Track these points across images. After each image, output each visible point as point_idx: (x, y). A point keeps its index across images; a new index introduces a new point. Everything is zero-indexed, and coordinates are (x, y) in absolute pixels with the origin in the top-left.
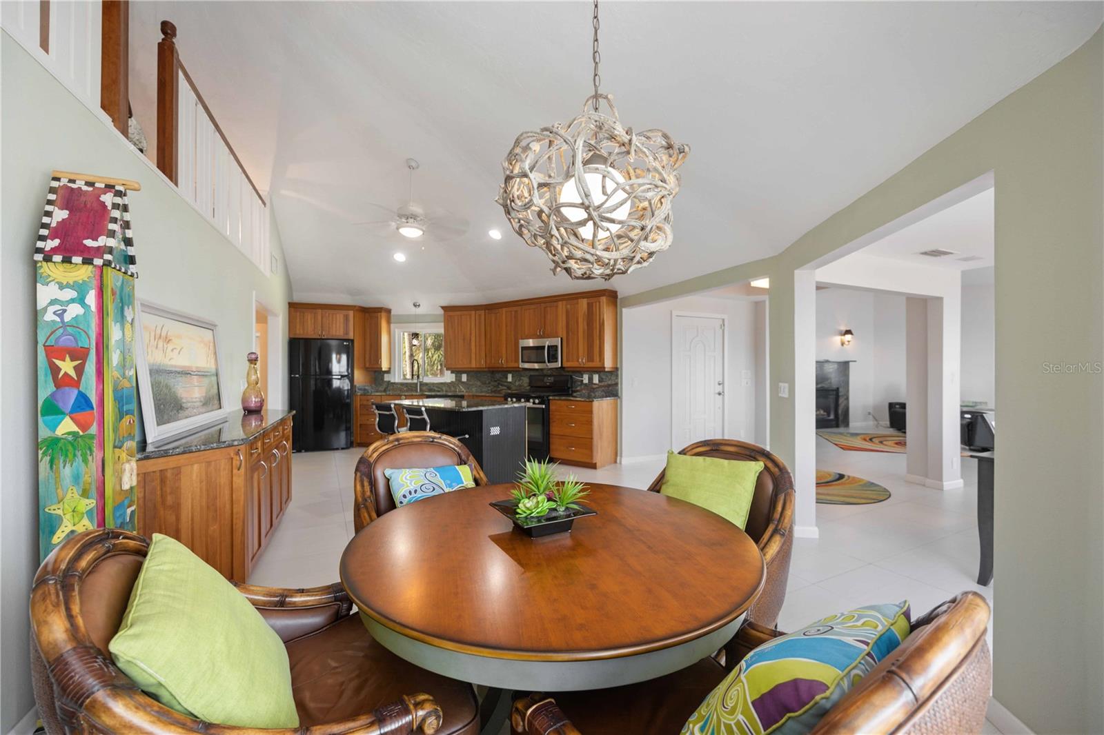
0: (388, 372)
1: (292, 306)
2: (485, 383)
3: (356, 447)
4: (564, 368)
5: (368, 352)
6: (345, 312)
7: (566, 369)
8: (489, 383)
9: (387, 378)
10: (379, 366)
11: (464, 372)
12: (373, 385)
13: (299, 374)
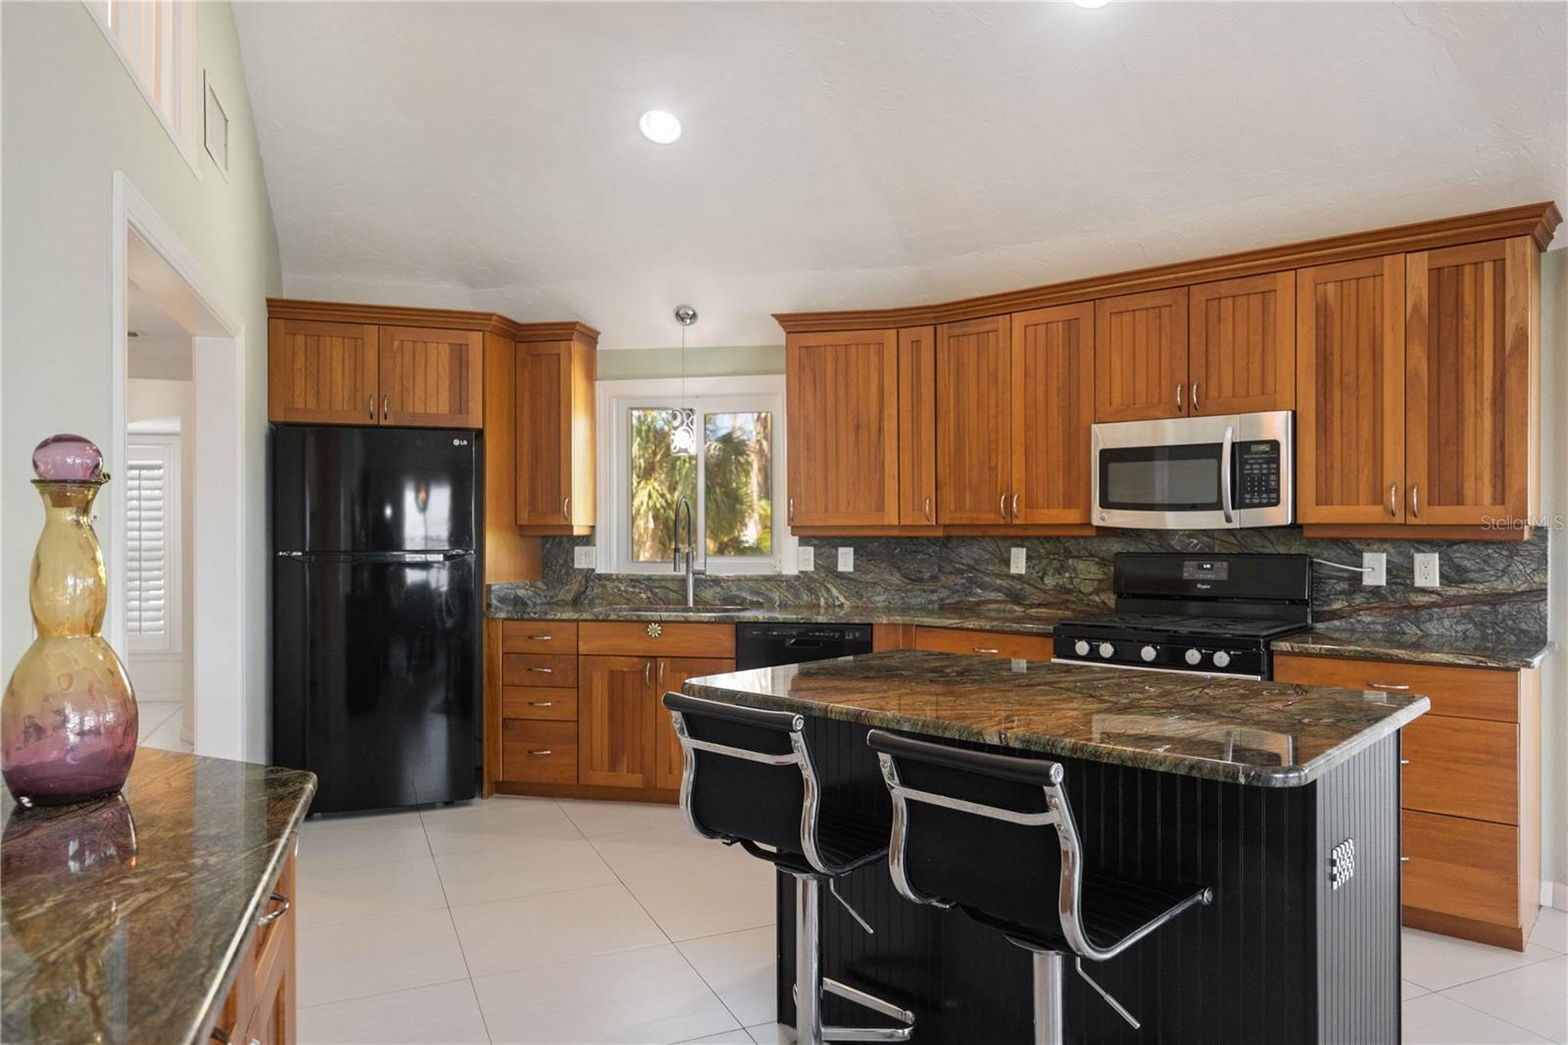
0: (588, 540)
1: (281, 313)
2: (920, 580)
3: (490, 794)
4: (1301, 526)
5: (525, 473)
6: (456, 337)
7: (1308, 533)
8: (934, 578)
9: (582, 558)
10: (563, 522)
11: (845, 541)
12: (540, 584)
13: (302, 550)
